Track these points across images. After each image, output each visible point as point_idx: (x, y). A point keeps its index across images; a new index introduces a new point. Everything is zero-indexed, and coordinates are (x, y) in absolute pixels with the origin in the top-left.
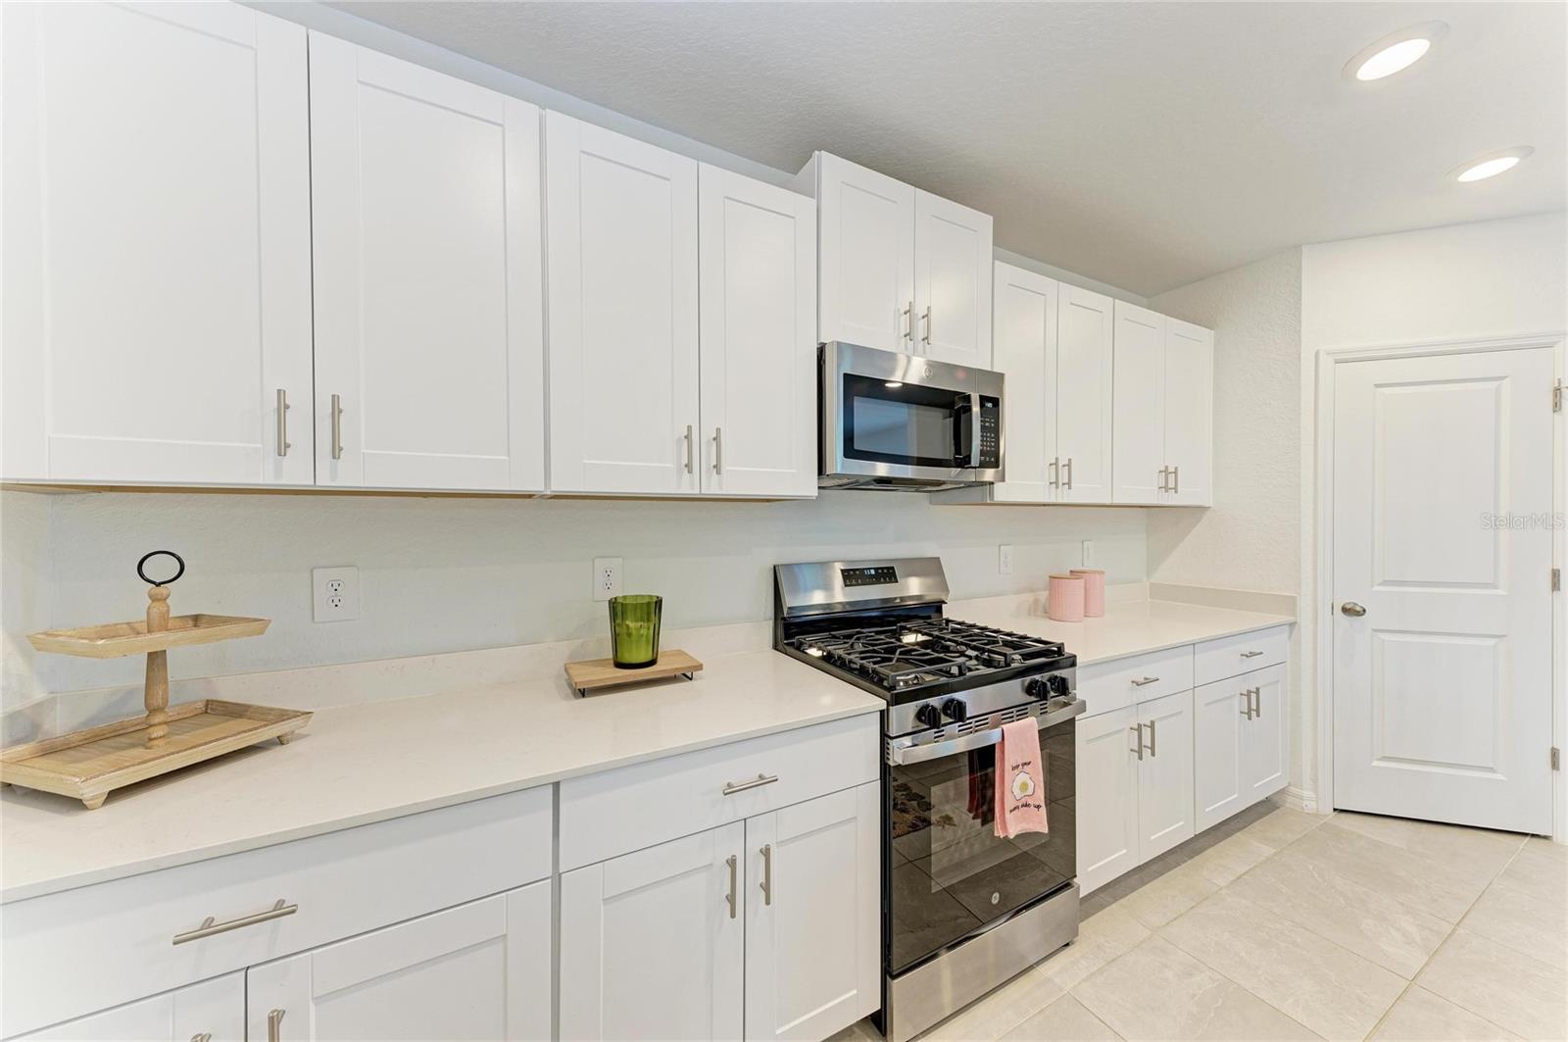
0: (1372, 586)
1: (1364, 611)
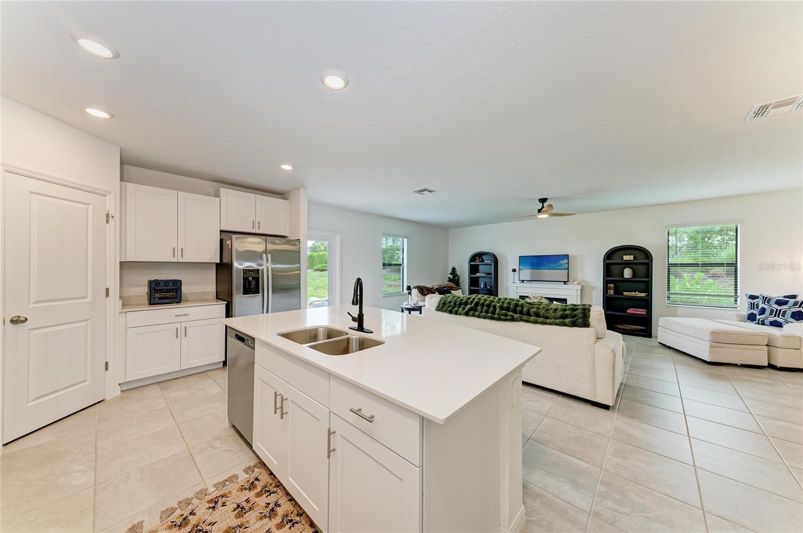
0: (29, 304)
1: (27, 319)
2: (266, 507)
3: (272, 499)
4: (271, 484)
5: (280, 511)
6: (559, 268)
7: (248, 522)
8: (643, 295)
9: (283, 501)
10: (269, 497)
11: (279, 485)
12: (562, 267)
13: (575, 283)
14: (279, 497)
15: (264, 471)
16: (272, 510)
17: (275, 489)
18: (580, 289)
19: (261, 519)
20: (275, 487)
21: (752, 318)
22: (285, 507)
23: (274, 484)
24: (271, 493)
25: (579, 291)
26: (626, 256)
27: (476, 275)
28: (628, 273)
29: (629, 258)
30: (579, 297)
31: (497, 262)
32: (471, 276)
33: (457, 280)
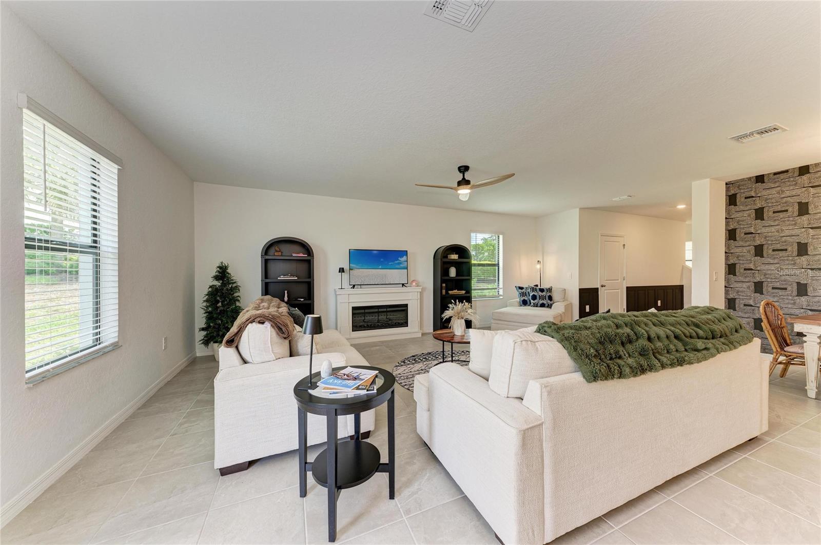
8: (464, 292)
13: (414, 284)
18: (421, 290)
21: (525, 303)
25: (419, 293)
26: (452, 255)
27: (279, 278)
28: (453, 272)
29: (454, 257)
30: (419, 300)
31: (313, 256)
32: (267, 281)
33: (232, 291)
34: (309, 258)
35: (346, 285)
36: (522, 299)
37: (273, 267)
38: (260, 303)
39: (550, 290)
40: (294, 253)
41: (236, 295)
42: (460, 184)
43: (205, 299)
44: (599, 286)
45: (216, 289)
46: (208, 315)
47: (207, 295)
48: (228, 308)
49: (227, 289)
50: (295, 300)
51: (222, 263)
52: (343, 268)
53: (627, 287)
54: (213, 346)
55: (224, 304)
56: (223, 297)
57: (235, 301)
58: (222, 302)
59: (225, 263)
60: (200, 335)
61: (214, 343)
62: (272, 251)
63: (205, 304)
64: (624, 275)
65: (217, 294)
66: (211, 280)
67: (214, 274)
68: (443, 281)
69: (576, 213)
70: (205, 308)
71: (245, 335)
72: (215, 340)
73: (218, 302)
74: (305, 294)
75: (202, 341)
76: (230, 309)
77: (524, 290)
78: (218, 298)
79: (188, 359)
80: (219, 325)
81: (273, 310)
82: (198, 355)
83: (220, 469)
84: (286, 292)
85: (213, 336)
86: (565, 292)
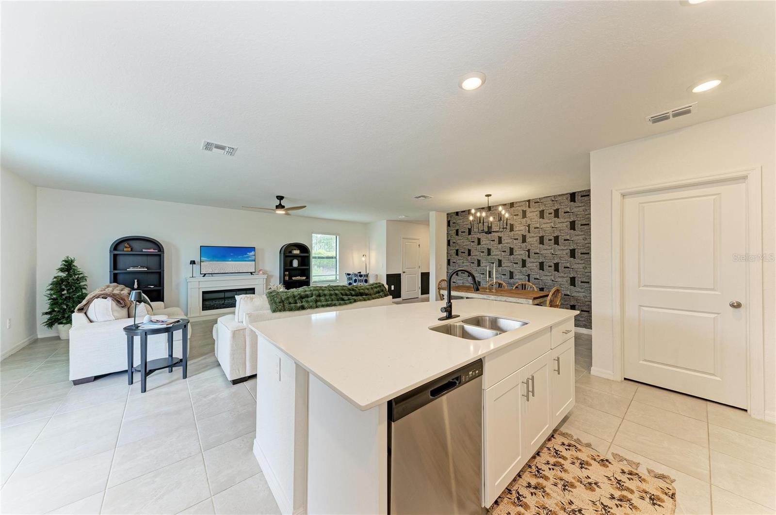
2: (535, 494)
3: (524, 491)
4: (510, 499)
5: (534, 481)
6: (247, 259)
7: (557, 505)
8: (304, 278)
9: (523, 482)
10: (524, 496)
11: (508, 490)
12: (250, 258)
13: (261, 272)
14: (520, 487)
15: (495, 511)
16: (536, 488)
17: (514, 492)
18: (266, 277)
19: (548, 494)
20: (511, 494)
22: (527, 478)
23: (508, 496)
24: (519, 496)
25: (265, 280)
26: (294, 251)
27: (128, 270)
28: (295, 263)
29: (296, 252)
30: (265, 285)
31: (164, 252)
32: (116, 272)
33: (78, 281)
34: (159, 253)
35: (197, 273)
36: (349, 282)
37: (121, 261)
38: (106, 288)
39: (367, 276)
40: (144, 249)
41: (82, 284)
42: (277, 207)
43: (49, 288)
44: (401, 272)
45: (61, 279)
46: (51, 302)
47: (51, 284)
48: (74, 295)
49: (73, 280)
50: (145, 287)
51: (68, 257)
52: (194, 261)
53: (421, 273)
54: (57, 328)
55: (69, 291)
56: (69, 285)
57: (81, 289)
58: (67, 290)
59: (71, 257)
60: (42, 319)
61: (59, 324)
62: (121, 247)
63: (49, 292)
64: (420, 265)
65: (62, 284)
66: (57, 271)
67: (59, 267)
68: (285, 270)
69: (384, 223)
70: (49, 296)
71: (92, 306)
72: (60, 321)
73: (63, 290)
74: (156, 282)
75: (45, 324)
76: (76, 296)
77: (350, 276)
78: (63, 287)
79: (29, 340)
80: (65, 310)
81: (116, 292)
82: (39, 336)
83: (73, 381)
84: (136, 281)
85: (58, 318)
86: (377, 277)
